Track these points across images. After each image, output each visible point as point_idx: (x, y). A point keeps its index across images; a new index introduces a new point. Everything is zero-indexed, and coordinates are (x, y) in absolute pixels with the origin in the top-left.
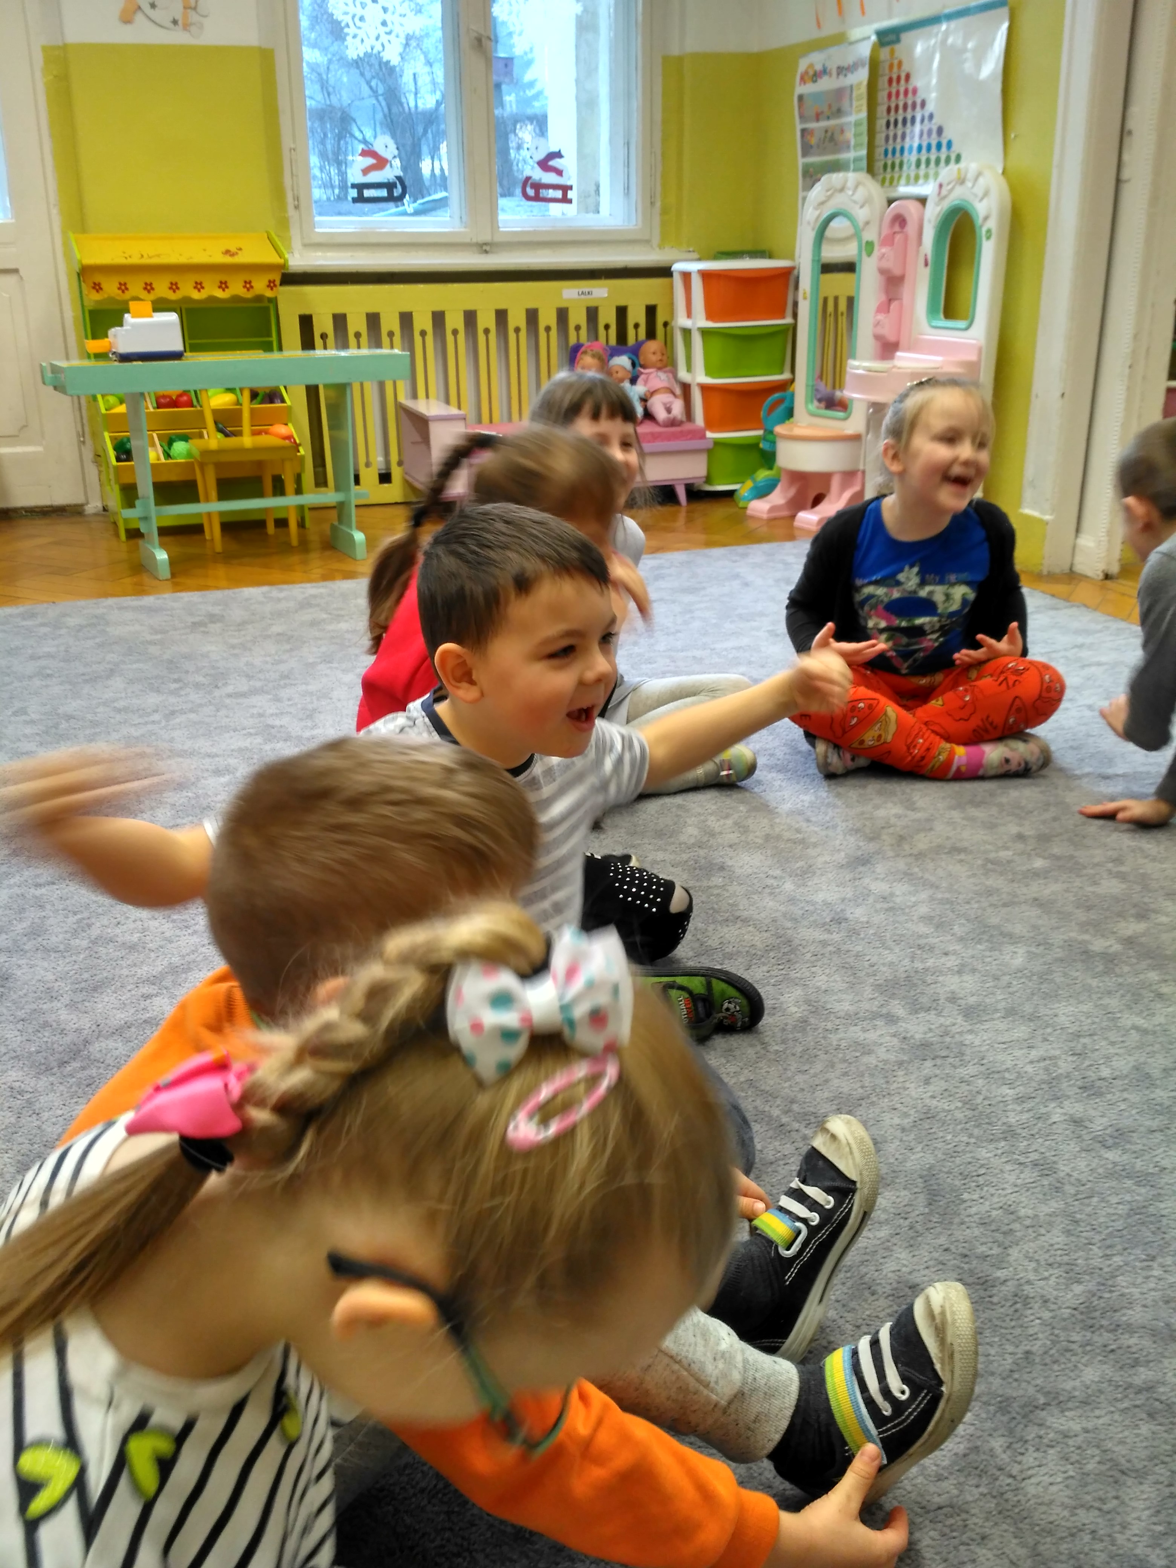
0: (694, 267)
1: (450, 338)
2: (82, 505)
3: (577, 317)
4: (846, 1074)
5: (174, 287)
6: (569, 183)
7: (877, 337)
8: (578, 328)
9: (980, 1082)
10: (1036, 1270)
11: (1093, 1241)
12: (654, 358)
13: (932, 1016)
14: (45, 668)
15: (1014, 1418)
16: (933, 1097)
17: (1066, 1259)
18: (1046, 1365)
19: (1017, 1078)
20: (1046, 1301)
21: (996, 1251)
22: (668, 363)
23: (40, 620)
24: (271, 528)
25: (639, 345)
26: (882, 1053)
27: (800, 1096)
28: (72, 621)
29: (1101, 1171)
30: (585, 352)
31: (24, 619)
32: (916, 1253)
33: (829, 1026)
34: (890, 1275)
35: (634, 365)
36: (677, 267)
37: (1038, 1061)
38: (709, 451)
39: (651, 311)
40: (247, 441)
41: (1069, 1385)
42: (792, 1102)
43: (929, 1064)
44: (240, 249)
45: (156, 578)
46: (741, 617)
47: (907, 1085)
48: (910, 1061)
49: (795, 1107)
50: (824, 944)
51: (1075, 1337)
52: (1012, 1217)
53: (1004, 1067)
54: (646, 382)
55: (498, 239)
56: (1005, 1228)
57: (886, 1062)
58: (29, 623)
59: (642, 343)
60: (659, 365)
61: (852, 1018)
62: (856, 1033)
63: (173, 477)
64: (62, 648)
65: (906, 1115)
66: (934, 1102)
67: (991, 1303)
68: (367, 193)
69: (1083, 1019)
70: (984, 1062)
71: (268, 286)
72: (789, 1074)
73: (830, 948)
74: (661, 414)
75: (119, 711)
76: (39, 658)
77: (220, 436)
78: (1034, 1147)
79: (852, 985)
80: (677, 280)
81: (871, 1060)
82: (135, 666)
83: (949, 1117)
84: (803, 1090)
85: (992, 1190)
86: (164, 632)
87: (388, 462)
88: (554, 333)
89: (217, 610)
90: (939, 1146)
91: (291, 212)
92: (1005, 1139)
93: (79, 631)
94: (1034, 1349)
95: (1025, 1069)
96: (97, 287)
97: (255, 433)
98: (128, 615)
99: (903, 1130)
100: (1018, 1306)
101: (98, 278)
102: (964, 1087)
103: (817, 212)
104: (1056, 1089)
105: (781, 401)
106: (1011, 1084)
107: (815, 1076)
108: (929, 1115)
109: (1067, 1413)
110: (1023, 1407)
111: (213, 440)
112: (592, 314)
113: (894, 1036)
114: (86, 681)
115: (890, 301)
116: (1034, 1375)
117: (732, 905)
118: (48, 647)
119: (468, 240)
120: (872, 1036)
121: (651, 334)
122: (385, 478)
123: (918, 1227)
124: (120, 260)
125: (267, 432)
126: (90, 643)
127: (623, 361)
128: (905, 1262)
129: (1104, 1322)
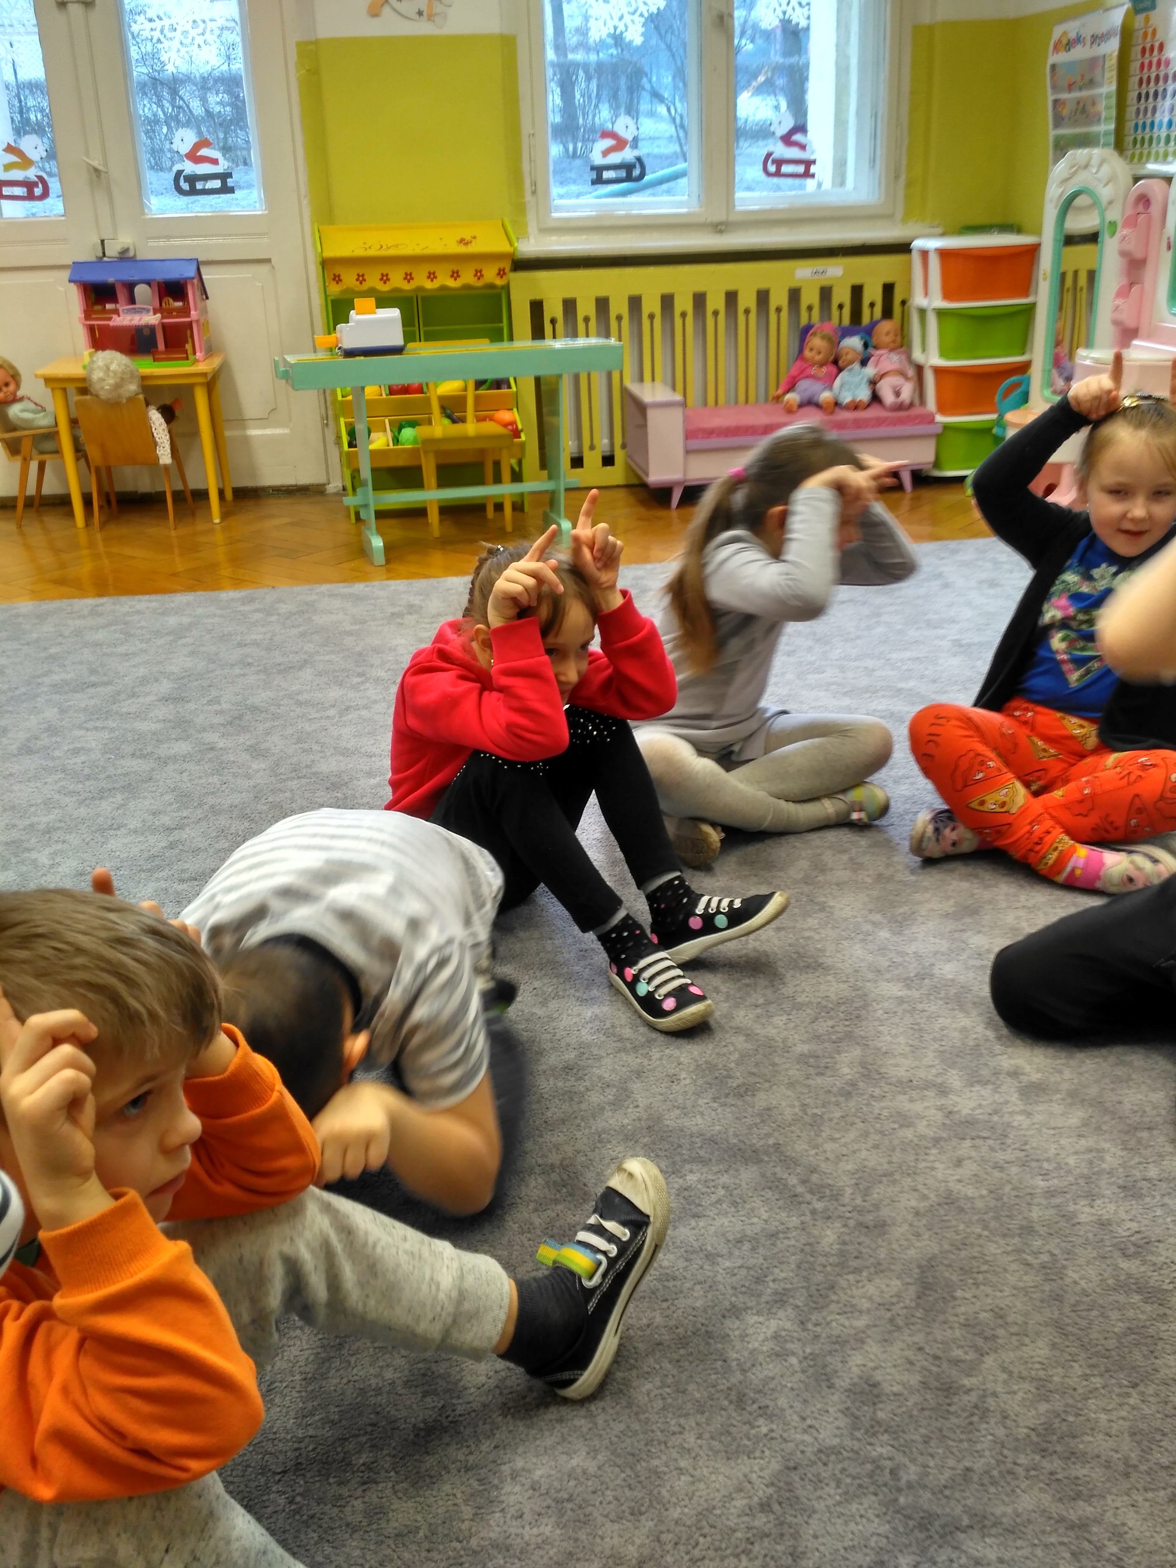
0: (933, 244)
1: (678, 321)
2: (324, 485)
3: (810, 297)
4: (876, 1147)
5: (408, 277)
6: (812, 158)
7: (1116, 323)
8: (810, 308)
9: (1014, 1170)
10: (1005, 1382)
11: (1076, 1358)
12: (887, 339)
13: (986, 1091)
14: (247, 656)
15: (931, 1537)
16: (959, 1181)
17: (1042, 1373)
18: (982, 1485)
19: (1055, 1169)
20: (1006, 1417)
21: (971, 1356)
22: (902, 343)
23: (256, 605)
24: (490, 512)
25: (873, 324)
26: (922, 1127)
27: (823, 1165)
29: (1110, 1282)
30: (814, 334)
31: (243, 604)
32: (889, 1349)
33: (877, 1092)
34: (855, 1369)
35: (866, 346)
36: (918, 244)
37: (1084, 1153)
38: (938, 437)
39: (888, 289)
40: (471, 428)
41: (998, 1511)
42: (814, 1170)
43: (968, 1143)
44: (475, 238)
45: (372, 564)
46: (929, 624)
47: (937, 1165)
48: (949, 1139)
49: (815, 1178)
50: (901, 1000)
51: (1023, 1460)
52: (1000, 1321)
53: (1046, 1155)
54: (876, 365)
55: (732, 218)
56: (989, 1333)
57: (922, 1137)
58: (247, 608)
59: (877, 323)
60: (892, 346)
61: (906, 1085)
62: (902, 1103)
63: (400, 462)
64: (268, 636)
65: (925, 1197)
66: (959, 1187)
67: (948, 1411)
68: (606, 175)
69: (1147, 1109)
70: (1027, 1147)
71: (499, 274)
72: (820, 1140)
73: (905, 1006)
74: (888, 398)
75: (300, 704)
76: (245, 645)
77: (446, 422)
78: (1047, 1247)
79: (914, 1049)
80: (916, 258)
81: (908, 1134)
82: (327, 658)
83: (969, 1205)
84: (827, 1159)
85: (989, 1290)
86: (364, 622)
87: (612, 444)
88: (785, 314)
89: (416, 600)
90: (948, 1235)
91: (528, 197)
92: (1020, 1235)
94: (975, 1467)
95: (1067, 1160)
96: (337, 279)
97: (480, 419)
98: (336, 603)
99: (917, 1214)
100: (975, 1419)
101: (338, 270)
102: (997, 1174)
103: (1061, 190)
104: (1093, 1186)
105: (1017, 385)
106: (1045, 1175)
107: (845, 1145)
108: (949, 1200)
109: (987, 1540)
110: (943, 1526)
111: (440, 428)
112: (826, 293)
113: (940, 1109)
114: (280, 672)
115: (1132, 284)
116: (967, 1494)
117: (819, 950)
118: (255, 635)
119: (702, 220)
120: (918, 1107)
121: (887, 313)
122: (608, 460)
123: (899, 1322)
124: (360, 252)
125: (491, 419)
127: (854, 342)
128: (873, 1357)
129: (1059, 1448)
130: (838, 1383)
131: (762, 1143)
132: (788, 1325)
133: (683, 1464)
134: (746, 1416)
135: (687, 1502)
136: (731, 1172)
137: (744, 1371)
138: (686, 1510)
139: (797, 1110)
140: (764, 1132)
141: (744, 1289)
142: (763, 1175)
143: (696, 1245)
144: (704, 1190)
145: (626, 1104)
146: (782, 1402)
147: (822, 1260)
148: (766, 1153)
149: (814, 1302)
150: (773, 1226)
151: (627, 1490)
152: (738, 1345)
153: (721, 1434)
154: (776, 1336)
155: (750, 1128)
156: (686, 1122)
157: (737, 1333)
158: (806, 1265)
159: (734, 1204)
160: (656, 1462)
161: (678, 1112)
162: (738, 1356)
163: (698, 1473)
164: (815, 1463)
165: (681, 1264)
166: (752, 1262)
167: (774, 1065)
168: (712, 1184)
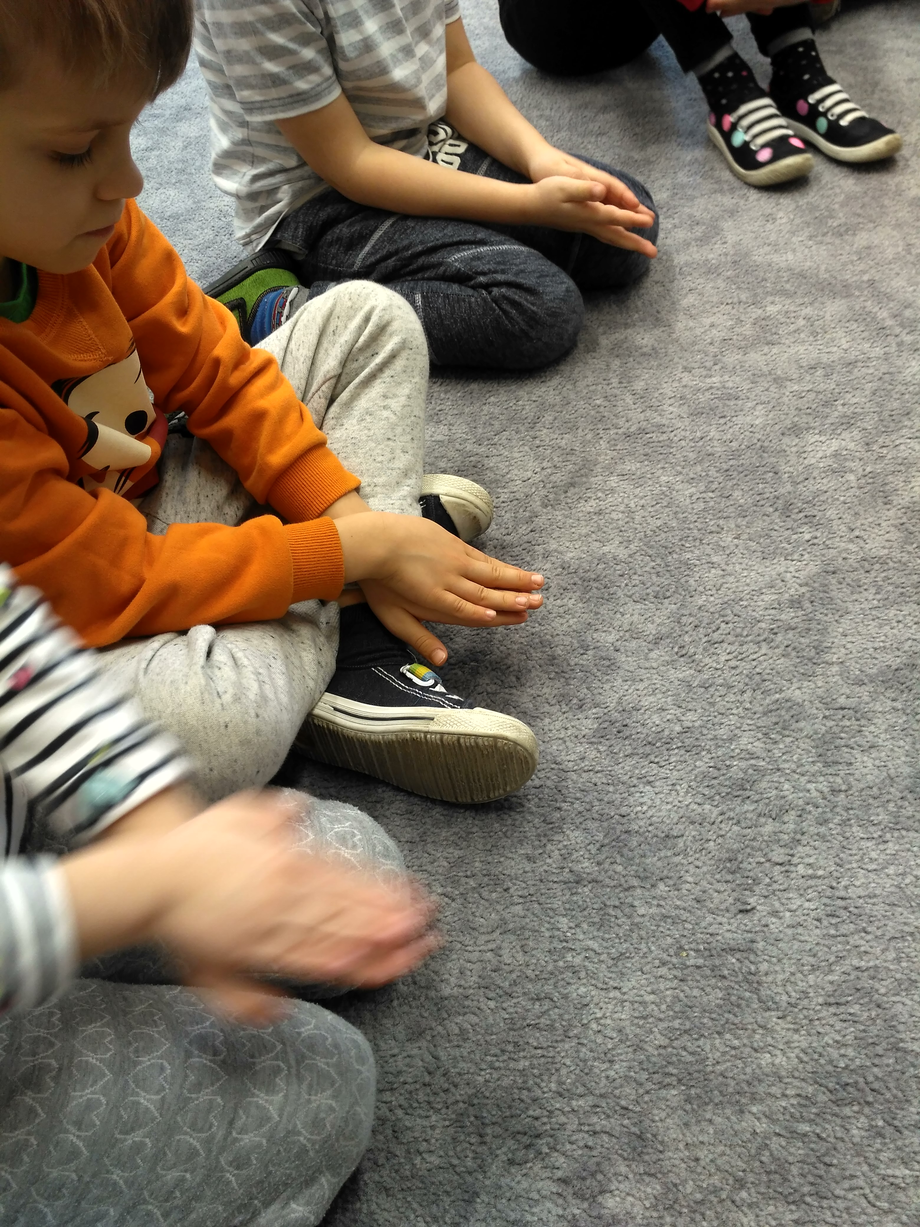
130: (896, 500)
131: (855, 279)
132: (852, 446)
133: (715, 559)
134: (790, 523)
135: (714, 592)
136: (816, 305)
137: (795, 484)
138: (712, 599)
139: (900, 249)
140: (859, 268)
141: (809, 411)
142: (851, 308)
143: (765, 369)
144: (783, 320)
145: (714, 240)
146: (831, 513)
147: (900, 388)
148: (858, 288)
149: (885, 426)
150: (852, 355)
151: (654, 577)
152: (793, 459)
153: (760, 537)
154: (836, 455)
155: (844, 264)
156: (775, 258)
157: (794, 449)
158: (883, 393)
159: (815, 334)
160: (689, 555)
161: (767, 249)
162: (791, 469)
163: (730, 568)
164: (856, 570)
165: (746, 386)
166: (822, 387)
167: (882, 206)
168: (793, 315)
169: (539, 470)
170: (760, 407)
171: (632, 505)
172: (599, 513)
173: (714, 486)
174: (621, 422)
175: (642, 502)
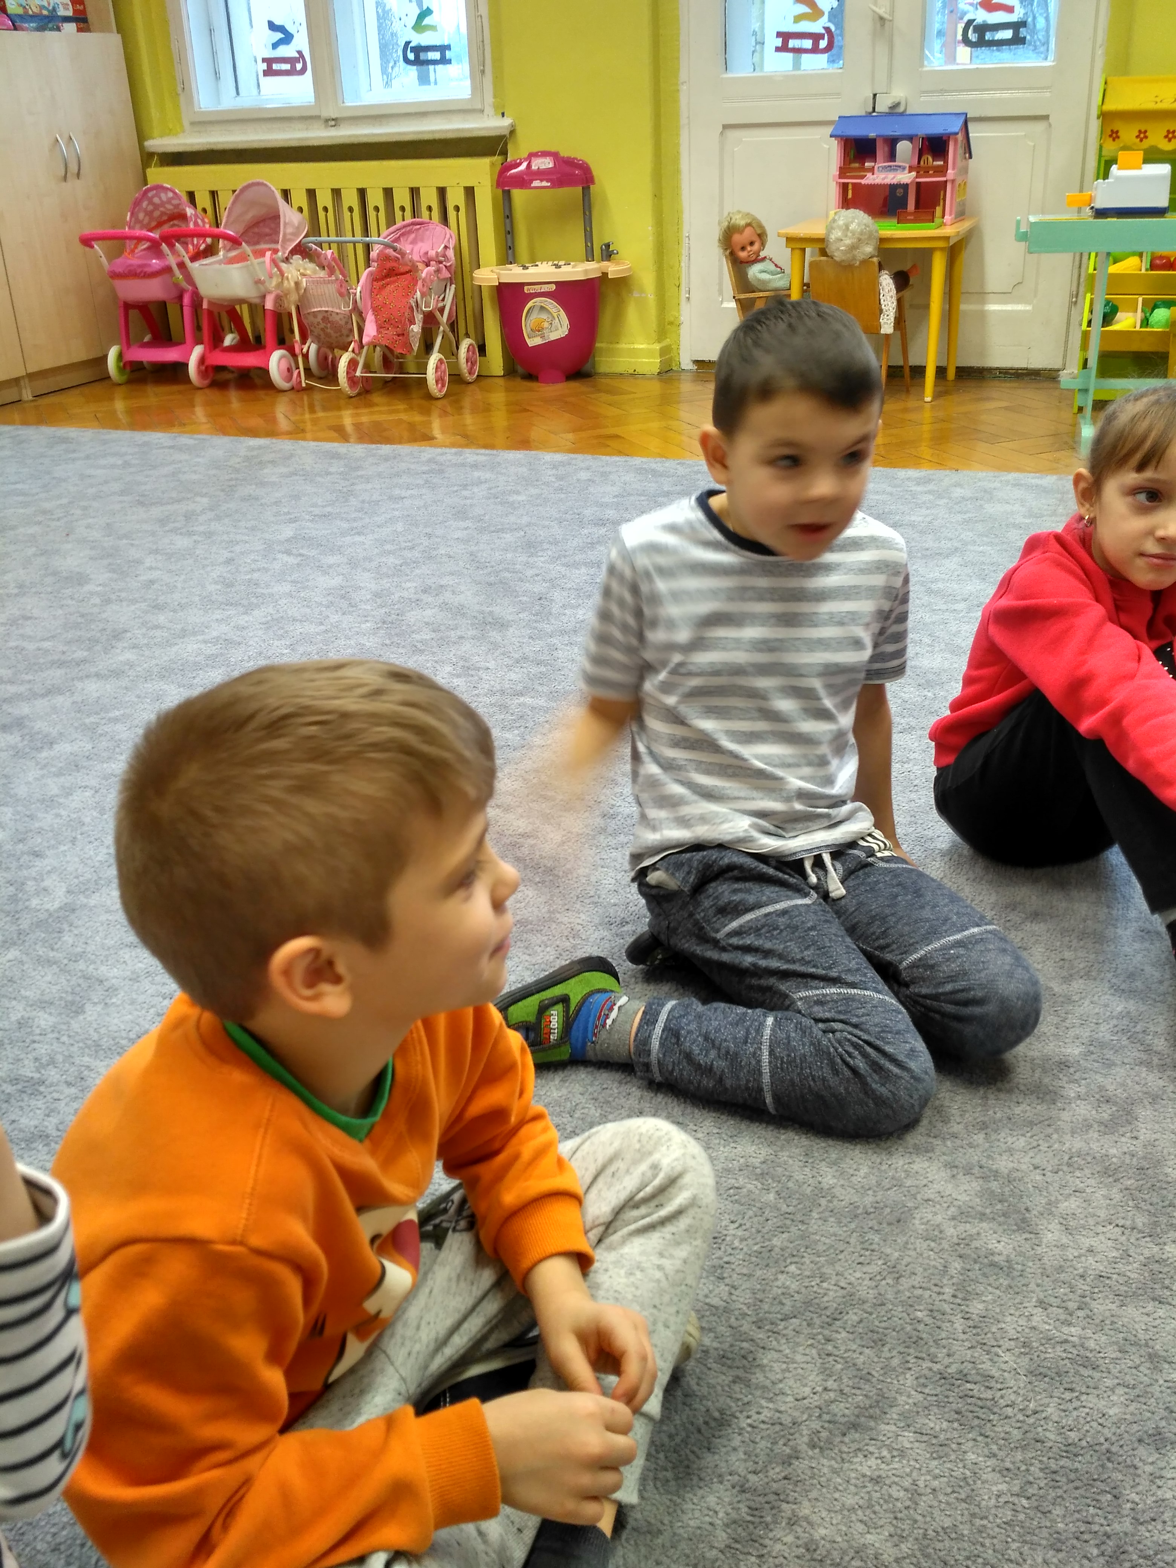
2: (1059, 370)
28: (958, 492)
31: (918, 484)
58: (919, 489)
93: (956, 504)
96: (1114, 135)
101: (1117, 125)
124: (1149, 105)
126: (959, 517)
169: (819, 1389)
170: (1120, 1390)
171: (921, 1484)
172: (876, 1480)
173: (1031, 1491)
174: (941, 1354)
175: (936, 1483)
